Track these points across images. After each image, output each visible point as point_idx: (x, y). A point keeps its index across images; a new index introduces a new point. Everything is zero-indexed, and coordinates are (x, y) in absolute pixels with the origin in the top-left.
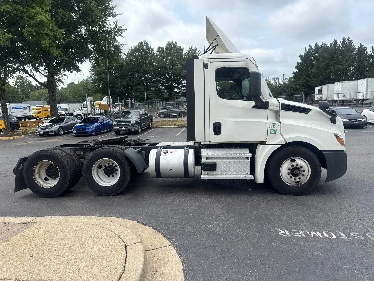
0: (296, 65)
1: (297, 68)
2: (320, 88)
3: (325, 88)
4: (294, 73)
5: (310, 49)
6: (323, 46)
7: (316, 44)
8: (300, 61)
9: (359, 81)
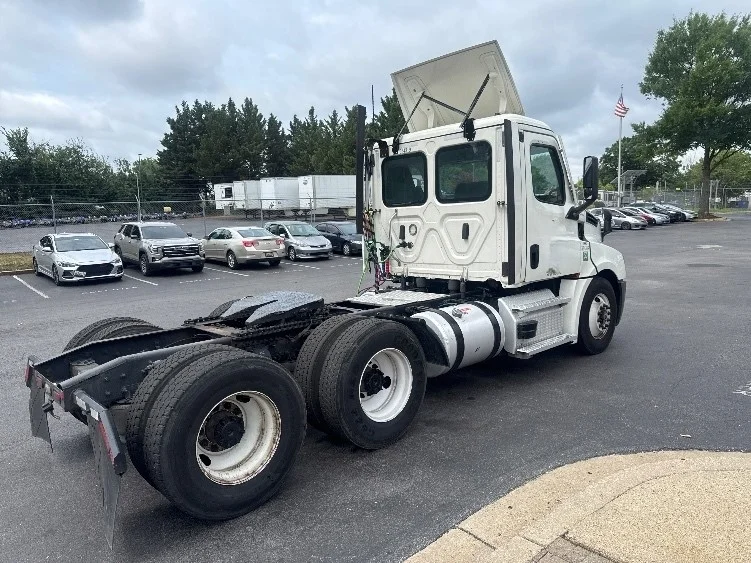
0: (163, 137)
1: (164, 143)
2: (227, 186)
3: (238, 187)
4: (160, 154)
5: (186, 110)
6: (208, 108)
7: (197, 102)
8: (170, 131)
9: (301, 179)
